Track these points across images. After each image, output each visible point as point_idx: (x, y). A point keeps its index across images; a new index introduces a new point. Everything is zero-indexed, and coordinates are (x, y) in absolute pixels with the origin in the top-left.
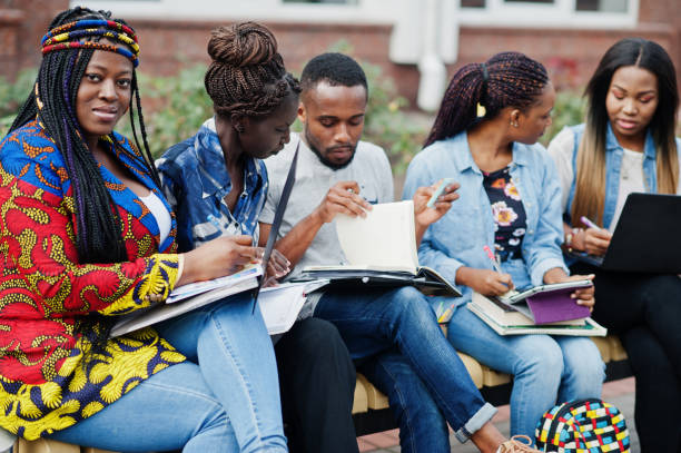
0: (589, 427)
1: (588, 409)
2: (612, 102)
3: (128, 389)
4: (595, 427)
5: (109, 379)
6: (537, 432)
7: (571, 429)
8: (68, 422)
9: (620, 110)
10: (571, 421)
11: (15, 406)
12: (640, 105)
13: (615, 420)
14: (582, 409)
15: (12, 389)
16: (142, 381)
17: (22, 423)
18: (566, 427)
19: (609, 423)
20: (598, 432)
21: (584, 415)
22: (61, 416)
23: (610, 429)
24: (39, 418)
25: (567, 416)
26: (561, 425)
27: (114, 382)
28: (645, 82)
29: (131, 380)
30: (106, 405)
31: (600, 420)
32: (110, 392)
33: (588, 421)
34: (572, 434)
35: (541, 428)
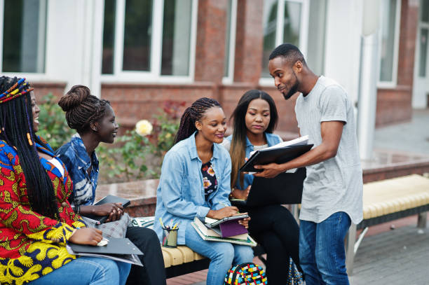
0: (250, 276)
1: (249, 267)
2: (249, 117)
3: (66, 262)
4: (252, 276)
5: (57, 257)
6: (226, 280)
7: (243, 277)
8: (36, 277)
9: (254, 120)
10: (242, 274)
11: (8, 270)
12: (264, 117)
13: (261, 273)
14: (246, 268)
15: (5, 263)
16: (72, 259)
17: (13, 278)
18: (241, 276)
19: (259, 274)
20: (254, 278)
21: (247, 270)
22: (32, 274)
23: (259, 277)
24: (22, 276)
25: (240, 271)
26: (238, 275)
27: (59, 258)
28: (264, 106)
29: (67, 259)
30: (54, 269)
31: (254, 272)
32: (57, 263)
33: (249, 273)
34: (243, 279)
35: (228, 278)
